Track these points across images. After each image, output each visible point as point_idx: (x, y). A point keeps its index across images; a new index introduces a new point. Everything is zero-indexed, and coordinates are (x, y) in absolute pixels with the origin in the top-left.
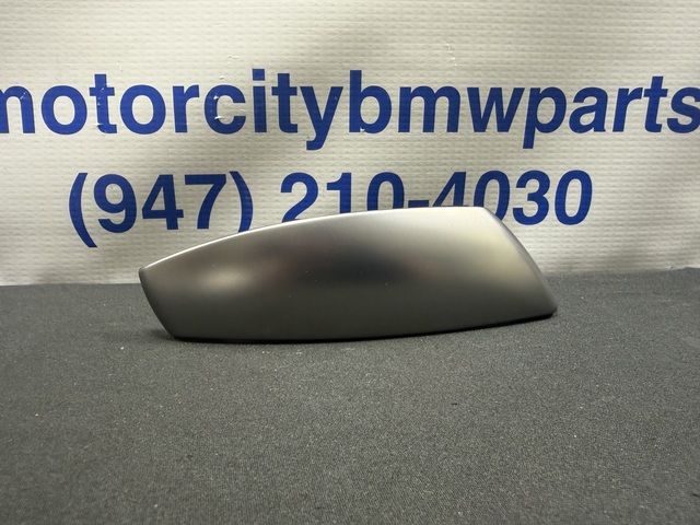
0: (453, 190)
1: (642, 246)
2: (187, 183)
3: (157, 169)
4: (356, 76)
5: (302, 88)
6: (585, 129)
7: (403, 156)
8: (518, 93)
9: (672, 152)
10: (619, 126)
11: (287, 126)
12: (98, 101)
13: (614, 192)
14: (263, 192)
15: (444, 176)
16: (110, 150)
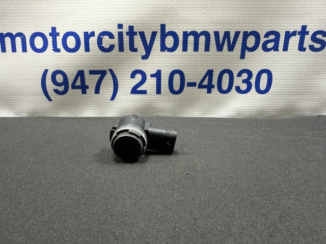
0: (207, 78)
1: (296, 104)
2: (90, 74)
3: (77, 68)
4: (163, 27)
5: (139, 32)
6: (269, 50)
7: (184, 62)
8: (237, 34)
9: (311, 60)
10: (285, 48)
11: (133, 49)
12: (53, 38)
13: (283, 79)
14: (122, 78)
15: (203, 71)
16: (58, 60)
